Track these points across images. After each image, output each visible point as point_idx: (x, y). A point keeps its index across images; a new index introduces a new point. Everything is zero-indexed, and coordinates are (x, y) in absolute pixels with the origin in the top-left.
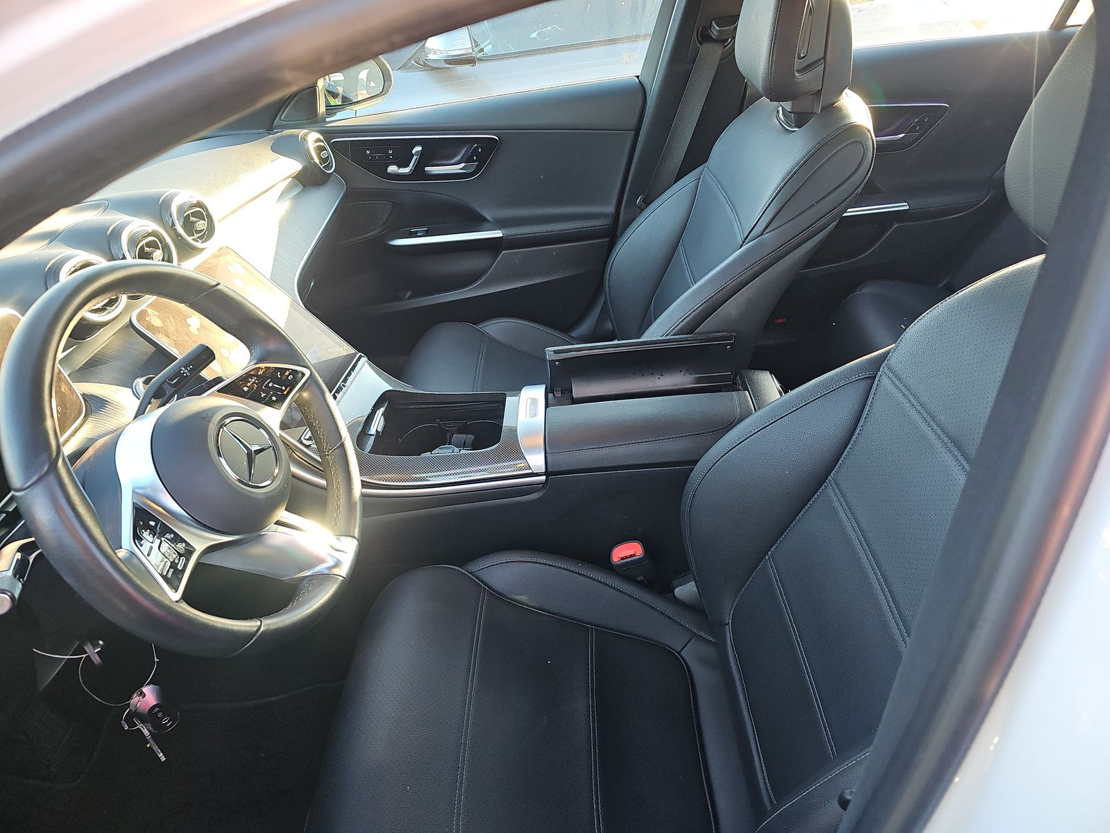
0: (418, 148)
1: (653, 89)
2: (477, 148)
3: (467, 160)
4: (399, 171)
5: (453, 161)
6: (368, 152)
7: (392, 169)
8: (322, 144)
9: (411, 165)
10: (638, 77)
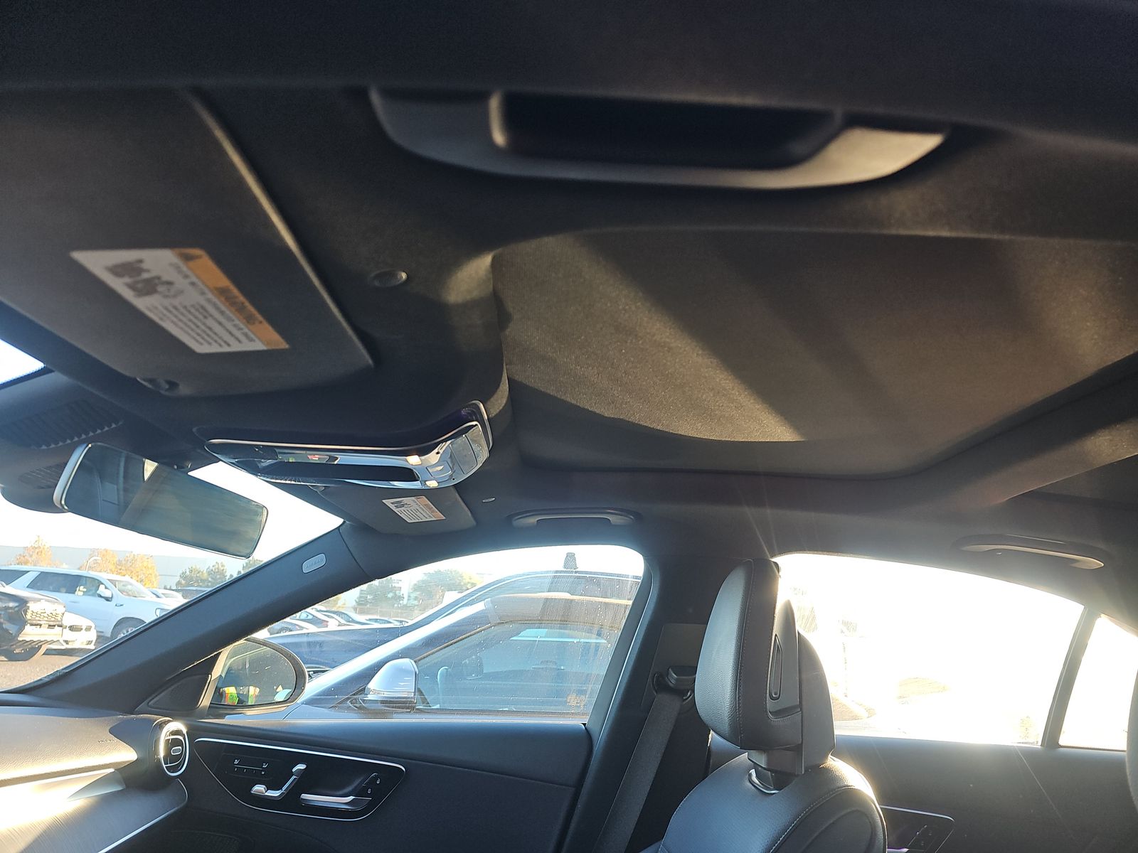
0: (301, 767)
1: (600, 737)
2: (376, 778)
3: (358, 792)
4: (266, 794)
5: (341, 793)
6: (236, 762)
7: (259, 789)
8: (181, 738)
9: (284, 788)
10: (585, 724)
